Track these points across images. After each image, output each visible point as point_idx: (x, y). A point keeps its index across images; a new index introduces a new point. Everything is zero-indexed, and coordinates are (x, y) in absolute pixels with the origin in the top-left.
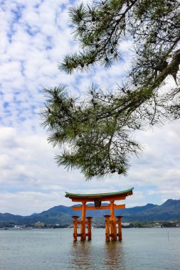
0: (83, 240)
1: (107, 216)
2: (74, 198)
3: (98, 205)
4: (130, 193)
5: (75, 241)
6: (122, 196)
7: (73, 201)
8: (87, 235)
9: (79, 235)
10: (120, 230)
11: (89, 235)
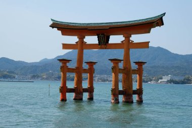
0: (78, 99)
1: (115, 61)
2: (66, 29)
3: (104, 42)
4: (159, 21)
5: (64, 99)
6: (145, 26)
7: (63, 34)
8: (85, 90)
9: (71, 91)
10: (140, 85)
11: (90, 90)
